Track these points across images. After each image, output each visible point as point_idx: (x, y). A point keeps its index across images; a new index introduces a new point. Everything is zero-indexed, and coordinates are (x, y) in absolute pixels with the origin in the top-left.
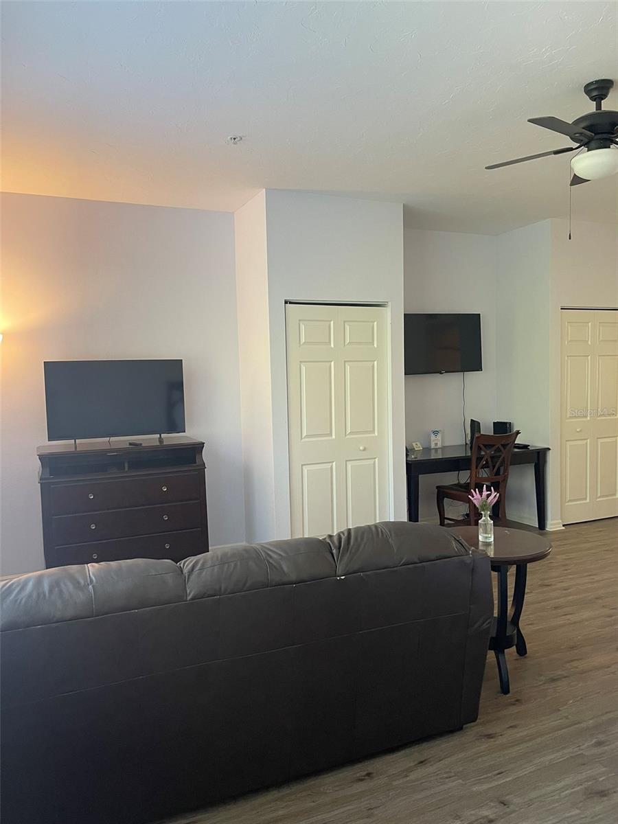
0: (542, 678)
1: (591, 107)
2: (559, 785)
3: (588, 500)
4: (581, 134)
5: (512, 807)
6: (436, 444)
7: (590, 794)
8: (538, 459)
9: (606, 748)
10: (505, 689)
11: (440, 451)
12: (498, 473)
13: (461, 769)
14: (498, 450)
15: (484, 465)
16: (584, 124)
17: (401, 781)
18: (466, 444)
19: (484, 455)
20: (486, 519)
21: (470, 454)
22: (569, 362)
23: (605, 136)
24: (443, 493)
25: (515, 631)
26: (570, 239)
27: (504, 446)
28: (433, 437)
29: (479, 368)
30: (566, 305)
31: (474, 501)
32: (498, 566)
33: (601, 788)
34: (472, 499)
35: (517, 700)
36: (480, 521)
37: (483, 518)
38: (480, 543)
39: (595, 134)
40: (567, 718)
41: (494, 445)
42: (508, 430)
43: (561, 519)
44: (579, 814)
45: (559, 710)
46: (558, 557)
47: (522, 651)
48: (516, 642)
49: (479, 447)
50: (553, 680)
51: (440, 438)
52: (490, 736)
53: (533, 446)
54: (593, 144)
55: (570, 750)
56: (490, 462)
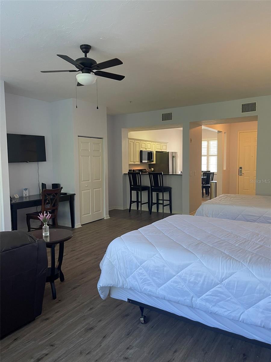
0: (70, 288)
1: (82, 55)
2: (75, 331)
3: (90, 214)
4: (79, 65)
5: (56, 346)
6: (26, 195)
7: (87, 330)
8: (71, 198)
9: (93, 310)
10: (54, 297)
11: (27, 198)
12: (54, 206)
13: (34, 337)
14: (54, 196)
15: (48, 203)
16: (80, 62)
17: (6, 351)
18: (40, 194)
19: (48, 198)
20: (46, 226)
21: (41, 198)
22: (82, 158)
23: (88, 68)
24: (29, 217)
25: (59, 272)
26: (77, 108)
27: (56, 194)
28: (24, 192)
29: (44, 160)
30: (80, 135)
31: (40, 219)
32: (51, 245)
33: (91, 327)
34: (39, 218)
35: (60, 301)
36: (43, 227)
37: (45, 226)
38: (43, 237)
39: (85, 67)
40: (79, 302)
41: (52, 194)
42: (58, 187)
43: (81, 223)
44: (83, 339)
45: (76, 300)
46: (78, 238)
47: (62, 279)
48: (59, 276)
49: (45, 195)
50: (74, 288)
51: (28, 192)
52: (47, 319)
53: (68, 193)
54: (84, 70)
55: (80, 315)
56: (50, 202)
